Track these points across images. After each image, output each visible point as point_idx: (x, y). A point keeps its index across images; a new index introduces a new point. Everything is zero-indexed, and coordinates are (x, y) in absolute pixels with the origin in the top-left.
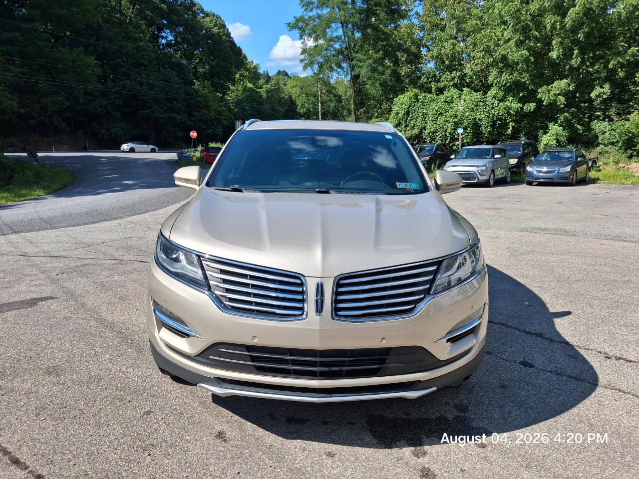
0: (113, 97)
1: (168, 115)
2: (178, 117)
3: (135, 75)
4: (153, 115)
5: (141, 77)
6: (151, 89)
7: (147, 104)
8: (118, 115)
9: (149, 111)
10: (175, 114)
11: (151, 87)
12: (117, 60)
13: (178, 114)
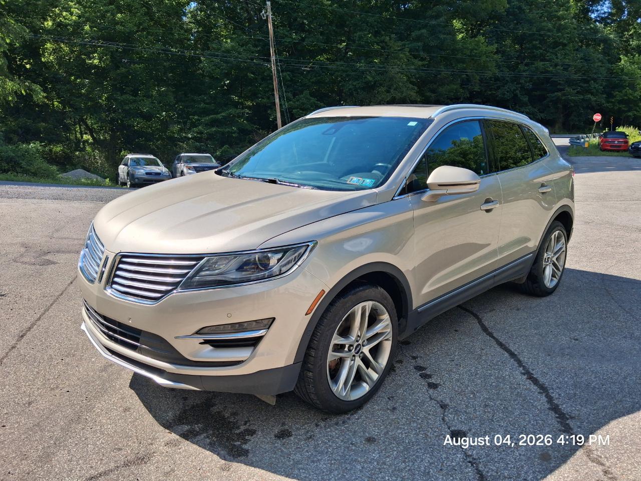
0: (523, 81)
1: (582, 97)
2: (593, 99)
3: (551, 56)
4: (563, 98)
5: (557, 58)
6: (565, 69)
7: (559, 87)
8: (525, 99)
9: (559, 94)
10: (589, 96)
11: (566, 68)
12: (534, 42)
13: (594, 96)
